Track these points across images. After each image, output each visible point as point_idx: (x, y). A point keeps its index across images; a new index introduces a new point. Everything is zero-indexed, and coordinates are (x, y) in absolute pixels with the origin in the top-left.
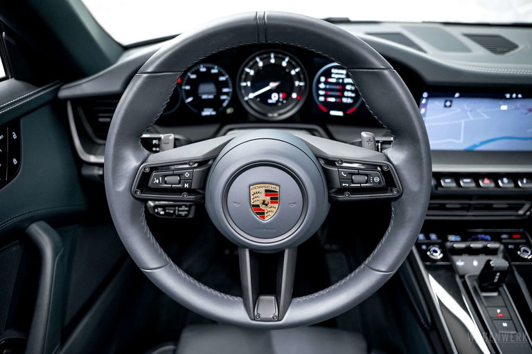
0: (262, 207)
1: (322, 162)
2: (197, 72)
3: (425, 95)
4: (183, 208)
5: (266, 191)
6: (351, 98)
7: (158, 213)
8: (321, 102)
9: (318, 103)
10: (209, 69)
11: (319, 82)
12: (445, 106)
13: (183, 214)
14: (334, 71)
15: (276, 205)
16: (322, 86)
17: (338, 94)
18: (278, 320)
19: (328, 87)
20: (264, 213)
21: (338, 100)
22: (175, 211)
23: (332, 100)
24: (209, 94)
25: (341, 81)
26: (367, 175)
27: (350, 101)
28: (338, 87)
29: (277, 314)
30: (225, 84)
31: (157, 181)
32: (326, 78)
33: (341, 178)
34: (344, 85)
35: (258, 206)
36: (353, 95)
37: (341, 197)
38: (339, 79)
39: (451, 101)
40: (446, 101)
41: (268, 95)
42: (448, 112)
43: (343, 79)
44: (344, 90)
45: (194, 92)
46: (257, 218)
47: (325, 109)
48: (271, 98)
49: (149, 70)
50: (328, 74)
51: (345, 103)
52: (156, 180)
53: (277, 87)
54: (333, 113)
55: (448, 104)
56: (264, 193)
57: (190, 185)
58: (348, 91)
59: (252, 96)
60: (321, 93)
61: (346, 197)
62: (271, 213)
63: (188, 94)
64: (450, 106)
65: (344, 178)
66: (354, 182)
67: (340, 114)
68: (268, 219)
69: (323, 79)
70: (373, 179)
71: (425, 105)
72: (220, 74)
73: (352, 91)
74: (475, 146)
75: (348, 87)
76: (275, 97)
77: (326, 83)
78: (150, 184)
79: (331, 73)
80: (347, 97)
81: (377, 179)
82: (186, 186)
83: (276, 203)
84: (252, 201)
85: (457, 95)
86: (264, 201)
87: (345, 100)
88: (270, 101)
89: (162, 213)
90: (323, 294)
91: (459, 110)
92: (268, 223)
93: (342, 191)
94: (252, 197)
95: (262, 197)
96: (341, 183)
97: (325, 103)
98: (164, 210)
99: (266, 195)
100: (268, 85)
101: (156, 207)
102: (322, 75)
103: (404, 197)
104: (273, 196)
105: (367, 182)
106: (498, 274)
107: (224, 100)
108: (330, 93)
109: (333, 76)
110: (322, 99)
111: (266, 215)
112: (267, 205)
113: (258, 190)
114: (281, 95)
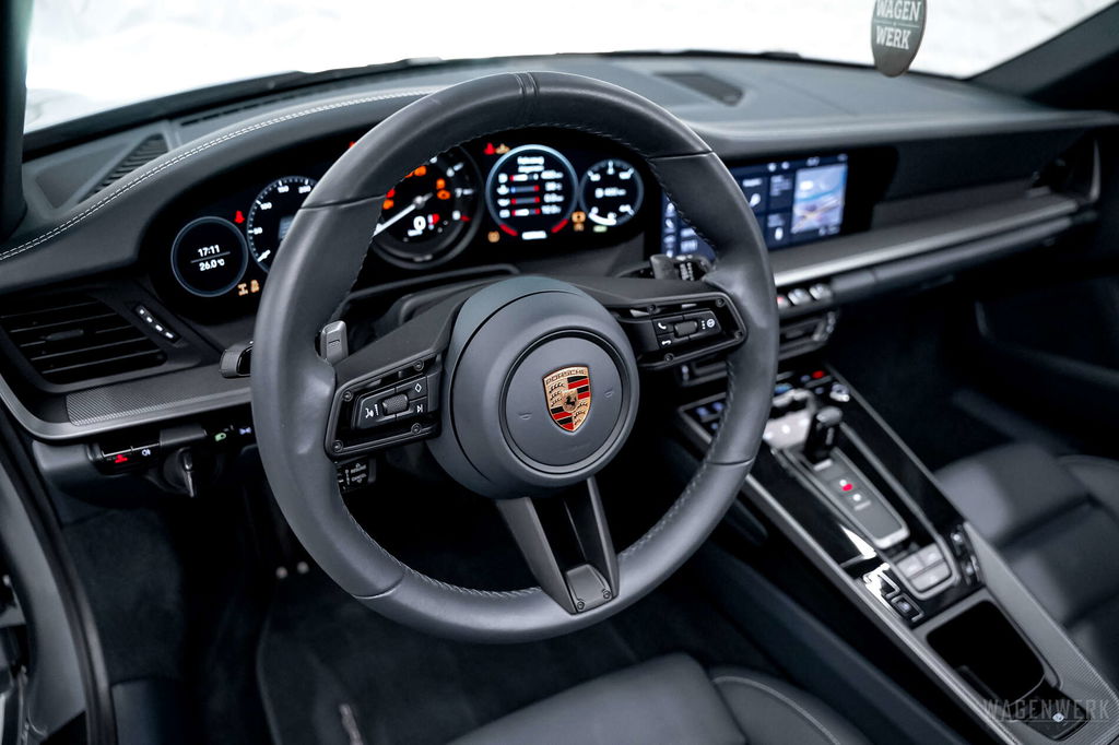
0: (567, 409)
5: (570, 380)
6: (557, 204)
8: (505, 219)
9: (499, 222)
11: (497, 184)
14: (521, 160)
16: (503, 190)
17: (532, 200)
18: (613, 598)
19: (513, 190)
20: (570, 420)
21: (534, 212)
23: (524, 212)
25: (536, 177)
27: (555, 210)
28: (532, 189)
29: (608, 588)
31: (371, 414)
32: (510, 177)
34: (542, 182)
35: (560, 409)
36: (560, 199)
37: (659, 365)
38: (532, 173)
41: (408, 222)
43: (540, 173)
44: (543, 191)
47: (512, 232)
48: (413, 228)
50: (511, 167)
51: (546, 215)
54: (527, 236)
56: (566, 383)
58: (550, 192)
60: (503, 203)
62: (582, 415)
65: (665, 332)
66: (680, 334)
67: (541, 235)
68: (578, 427)
69: (503, 178)
70: (706, 323)
73: (557, 192)
75: (551, 186)
76: (420, 225)
77: (509, 184)
79: (518, 166)
80: (551, 204)
81: (711, 323)
83: (587, 395)
84: (550, 403)
86: (569, 398)
87: (546, 210)
88: (411, 233)
90: (660, 531)
92: (578, 434)
93: (662, 353)
94: (549, 397)
95: (566, 391)
96: (660, 343)
97: (512, 220)
99: (570, 387)
102: (502, 170)
103: (749, 341)
104: (581, 385)
108: (519, 201)
109: (521, 169)
110: (505, 214)
111: (574, 421)
112: (573, 404)
113: (556, 382)
114: (431, 219)
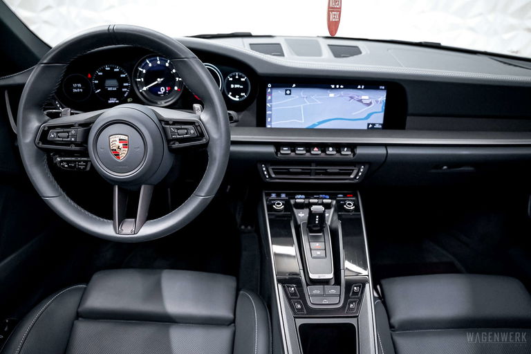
1: (163, 123)
2: (104, 71)
3: (269, 85)
4: (82, 163)
7: (63, 166)
10: (112, 69)
12: (286, 94)
13: (82, 167)
15: (127, 149)
22: (75, 165)
24: (113, 87)
26: (186, 129)
30: (125, 80)
33: (172, 132)
39: (290, 90)
40: (286, 90)
42: (289, 99)
45: (101, 85)
46: (115, 158)
49: (45, 61)
52: (52, 135)
53: (162, 81)
55: (288, 92)
57: (76, 139)
59: (145, 88)
61: (177, 145)
63: (97, 86)
64: (290, 94)
71: (271, 94)
72: (121, 72)
74: (315, 125)
78: (48, 138)
82: (73, 139)
85: (294, 85)
89: (66, 166)
91: (297, 97)
98: (67, 164)
100: (156, 80)
101: (62, 161)
105: (187, 134)
106: (317, 217)
107: (125, 92)
